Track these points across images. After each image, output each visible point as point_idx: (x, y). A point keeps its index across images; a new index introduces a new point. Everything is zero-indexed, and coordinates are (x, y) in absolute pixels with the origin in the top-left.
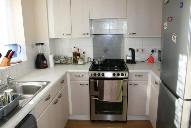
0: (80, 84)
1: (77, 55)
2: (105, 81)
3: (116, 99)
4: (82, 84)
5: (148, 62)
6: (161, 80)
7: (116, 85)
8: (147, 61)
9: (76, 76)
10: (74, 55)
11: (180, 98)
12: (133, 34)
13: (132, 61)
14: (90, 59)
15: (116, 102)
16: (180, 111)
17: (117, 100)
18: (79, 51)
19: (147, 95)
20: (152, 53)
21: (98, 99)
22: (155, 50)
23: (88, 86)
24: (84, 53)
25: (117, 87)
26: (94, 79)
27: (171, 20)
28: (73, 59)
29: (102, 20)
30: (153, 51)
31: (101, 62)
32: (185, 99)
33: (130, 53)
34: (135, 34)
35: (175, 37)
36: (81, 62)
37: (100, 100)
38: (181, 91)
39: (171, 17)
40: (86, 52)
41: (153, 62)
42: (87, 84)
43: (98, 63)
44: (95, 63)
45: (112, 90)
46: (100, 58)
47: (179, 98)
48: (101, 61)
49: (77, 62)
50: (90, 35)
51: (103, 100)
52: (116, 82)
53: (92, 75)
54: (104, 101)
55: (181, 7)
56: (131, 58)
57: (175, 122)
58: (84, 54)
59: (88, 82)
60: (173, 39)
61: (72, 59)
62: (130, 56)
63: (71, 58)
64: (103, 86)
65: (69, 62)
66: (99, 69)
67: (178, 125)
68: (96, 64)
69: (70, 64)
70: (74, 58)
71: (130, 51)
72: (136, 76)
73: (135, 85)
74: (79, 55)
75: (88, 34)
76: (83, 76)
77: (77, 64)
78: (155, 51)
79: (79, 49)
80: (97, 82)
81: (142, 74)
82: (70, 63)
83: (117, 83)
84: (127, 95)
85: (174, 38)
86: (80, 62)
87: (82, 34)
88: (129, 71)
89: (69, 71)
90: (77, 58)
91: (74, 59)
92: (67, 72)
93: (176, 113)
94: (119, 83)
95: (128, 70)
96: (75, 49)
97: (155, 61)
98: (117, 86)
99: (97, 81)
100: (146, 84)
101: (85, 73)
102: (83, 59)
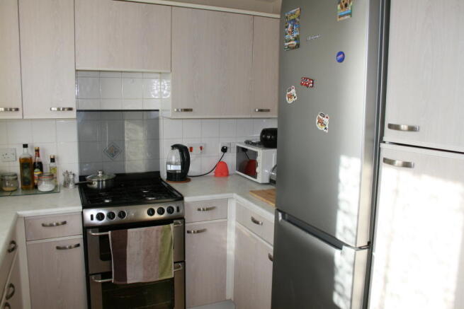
0: (58, 248)
1: (35, 168)
2: (130, 231)
3: (159, 273)
4: (61, 245)
5: (215, 176)
6: (280, 214)
7: (157, 237)
8: (213, 174)
9: (43, 225)
10: (26, 168)
11: (347, 245)
12: (186, 110)
13: (183, 176)
14: (71, 177)
15: (158, 279)
16: (349, 273)
17: (162, 274)
18: (39, 156)
19: (228, 252)
20: (222, 153)
21: (113, 280)
22: (228, 146)
23: (81, 250)
24: (53, 160)
25: (159, 243)
26: (97, 230)
27: (311, 85)
28: (19, 180)
29: (102, 74)
30: (224, 150)
31: (106, 183)
32: (358, 246)
33: (176, 156)
34: (191, 110)
35: (326, 120)
36: (49, 185)
37: (118, 283)
38: (350, 231)
39: (310, 80)
40: (58, 158)
41: (228, 175)
42: (78, 245)
43: (99, 185)
44: (89, 185)
45: (148, 252)
46: (103, 173)
47: (344, 247)
48: (106, 181)
49: (36, 187)
50: (78, 111)
51: (126, 280)
52: (157, 231)
53: (92, 219)
54: (129, 282)
55: (341, 60)
56: (179, 168)
57: (336, 299)
58: (52, 164)
59: (79, 239)
60: (319, 126)
61: (17, 179)
62: (176, 164)
63: (16, 175)
64: (124, 245)
65: (9, 186)
66: (107, 201)
67: (345, 303)
68: (93, 190)
69: (13, 194)
70: (26, 175)
71: (177, 151)
72: (199, 210)
73: (198, 232)
74: (40, 166)
75: (70, 109)
76: (64, 223)
77: (34, 191)
78: (228, 150)
79: (37, 151)
80: (108, 235)
81: (214, 205)
82: (12, 191)
83: (159, 233)
84: (182, 259)
85: (321, 122)
86: (45, 186)
87: (53, 109)
88: (186, 199)
89: (20, 213)
90: (33, 176)
91: (23, 179)
92: (18, 217)
93: (338, 278)
94: (165, 232)
95: (182, 198)
96: (25, 149)
97: (230, 173)
98: (159, 240)
99: (109, 233)
100: (224, 226)
101: (71, 214)
102: (52, 177)
